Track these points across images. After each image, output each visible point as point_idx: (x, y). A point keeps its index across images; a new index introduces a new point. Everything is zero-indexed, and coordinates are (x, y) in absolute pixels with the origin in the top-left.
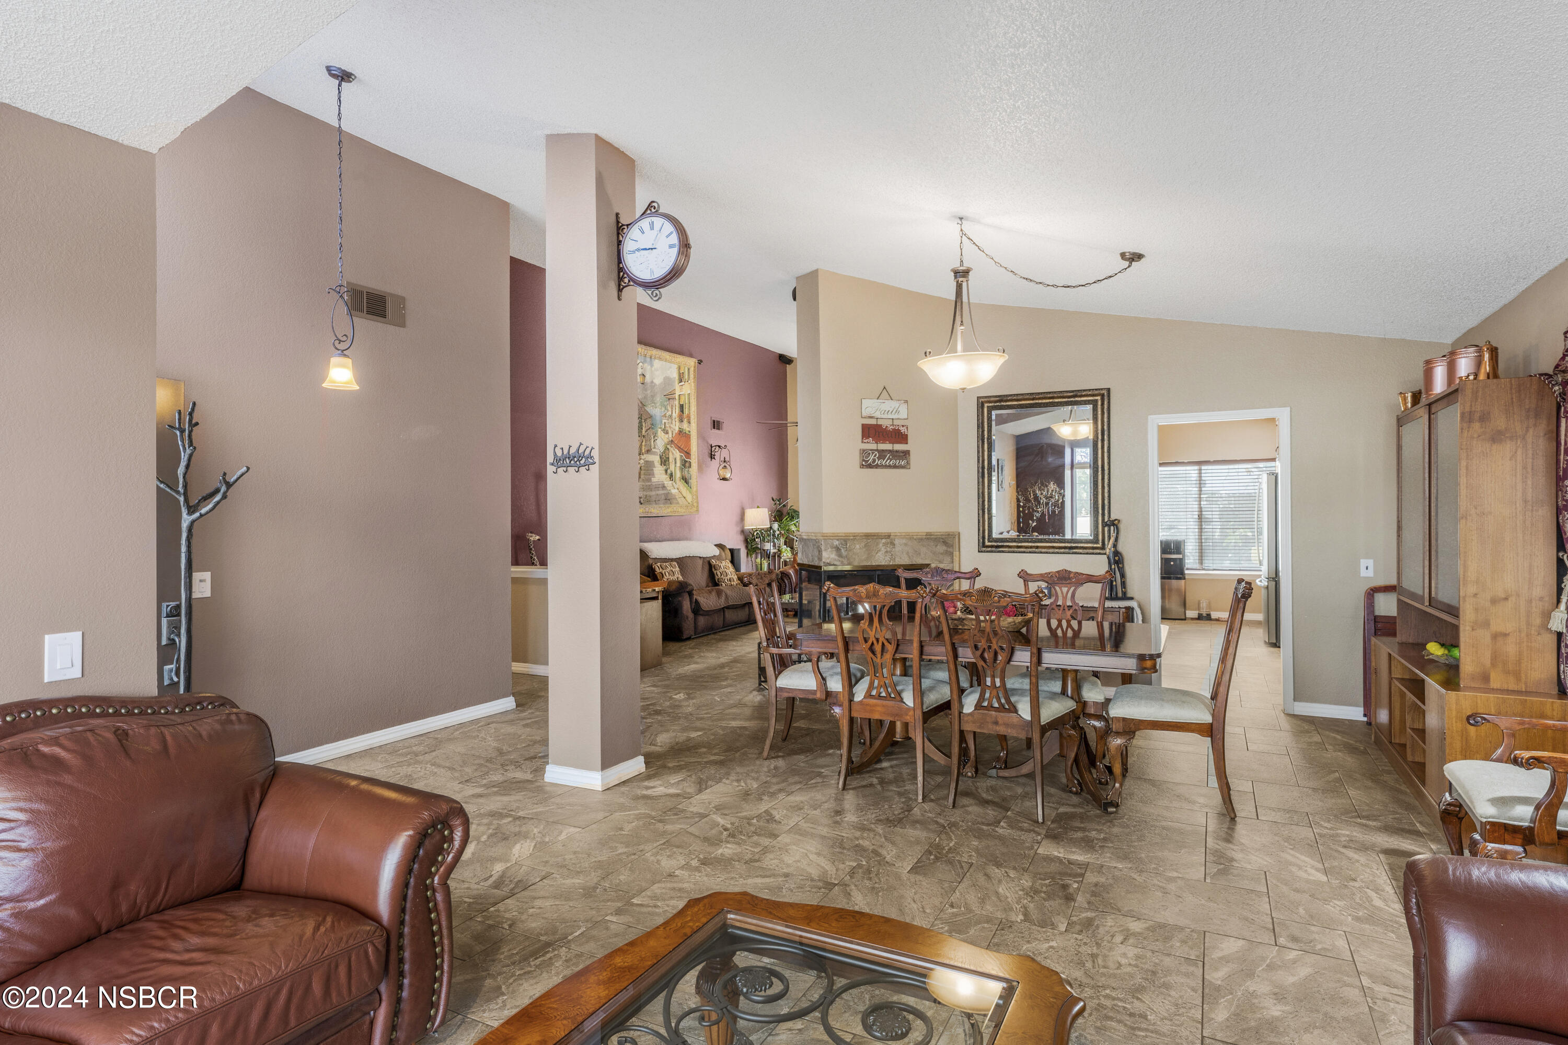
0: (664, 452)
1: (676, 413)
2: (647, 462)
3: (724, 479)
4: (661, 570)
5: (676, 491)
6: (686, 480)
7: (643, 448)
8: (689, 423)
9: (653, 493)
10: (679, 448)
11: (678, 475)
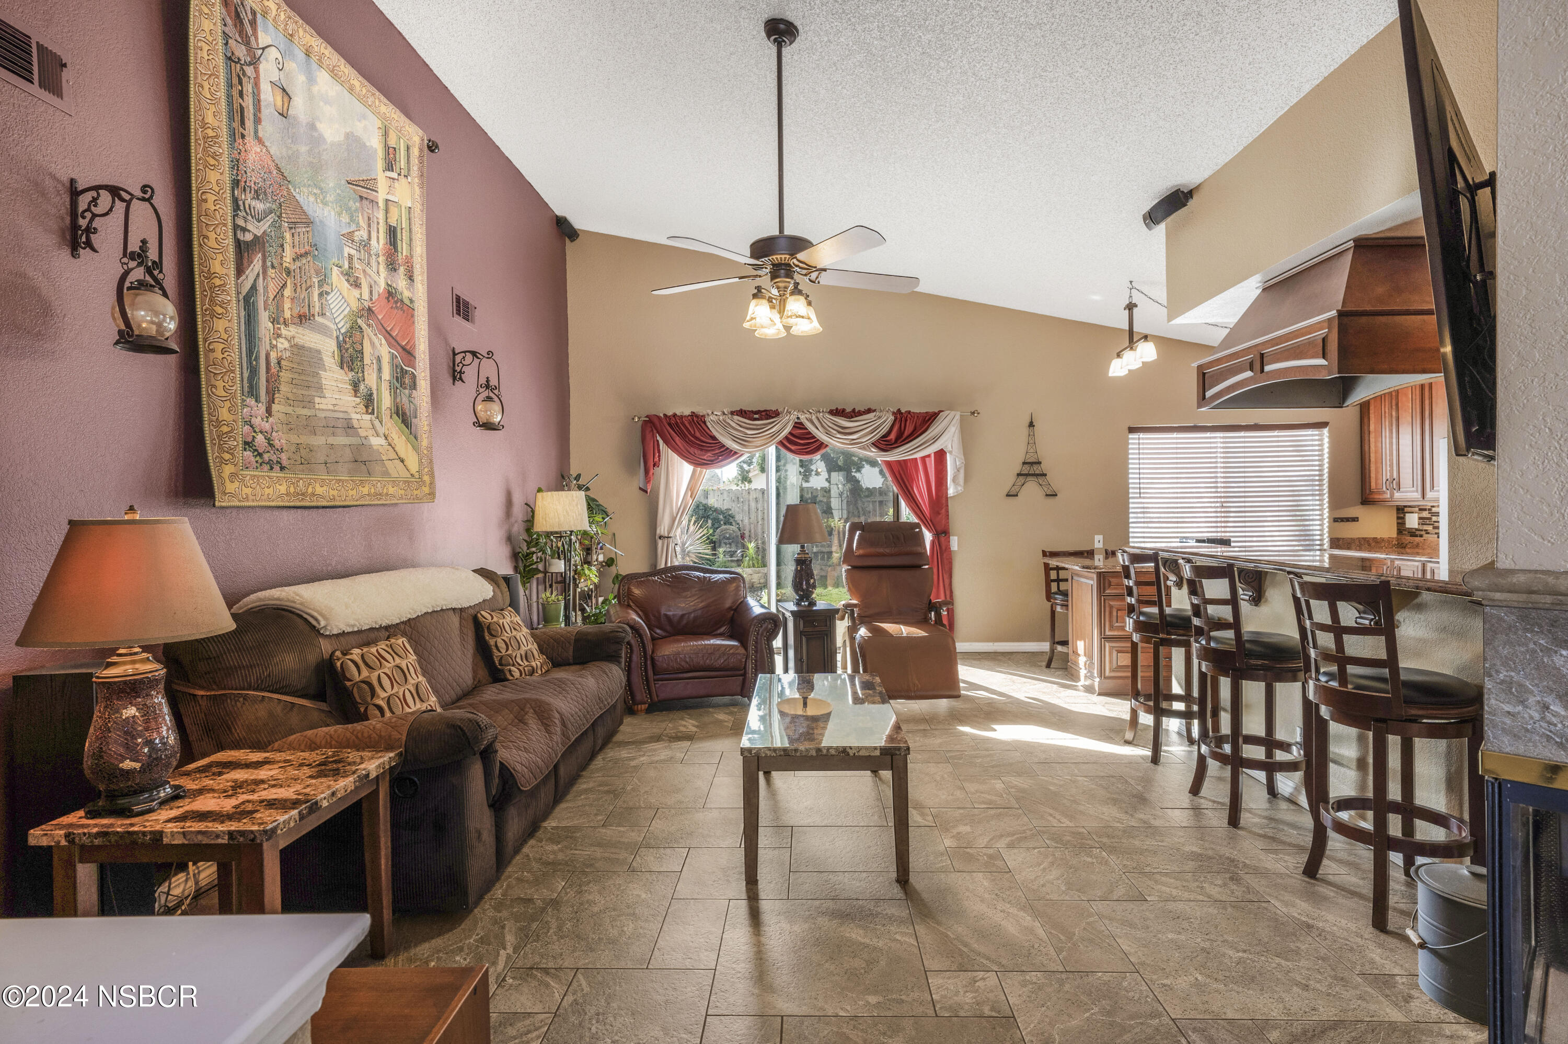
0: (350, 334)
1: (379, 243)
2: (298, 349)
3: (488, 426)
4: (365, 673)
5: (382, 441)
6: (404, 417)
7: (287, 305)
8: (411, 278)
9: (319, 441)
10: (388, 334)
11: (386, 401)
